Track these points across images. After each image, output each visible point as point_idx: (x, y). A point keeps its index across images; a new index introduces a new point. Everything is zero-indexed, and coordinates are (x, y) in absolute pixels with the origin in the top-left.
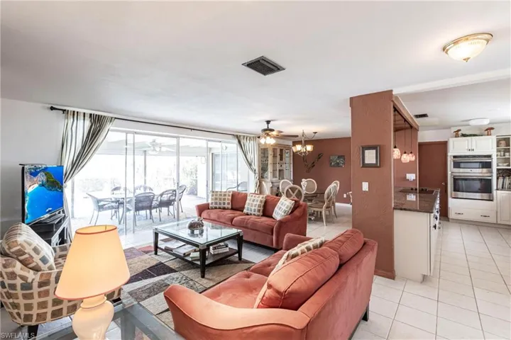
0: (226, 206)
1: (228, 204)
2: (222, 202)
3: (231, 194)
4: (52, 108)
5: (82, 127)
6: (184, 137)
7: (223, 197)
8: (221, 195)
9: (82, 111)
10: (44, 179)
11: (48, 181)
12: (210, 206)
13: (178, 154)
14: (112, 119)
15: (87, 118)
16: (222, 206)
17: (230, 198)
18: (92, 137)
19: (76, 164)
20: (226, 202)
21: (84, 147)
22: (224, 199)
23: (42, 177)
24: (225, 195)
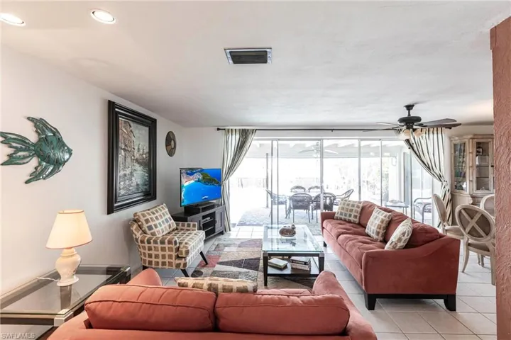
0: (352, 219)
1: (355, 217)
2: (348, 213)
3: (361, 205)
4: (218, 129)
5: (234, 140)
6: (328, 139)
7: (350, 208)
8: (348, 205)
9: (234, 128)
10: (201, 177)
11: (204, 178)
12: (336, 215)
13: (322, 157)
14: (254, 131)
15: (238, 133)
16: (347, 218)
17: (359, 210)
18: (241, 147)
19: (231, 168)
20: (353, 214)
21: (235, 155)
22: (351, 210)
23: (198, 176)
24: (353, 206)
